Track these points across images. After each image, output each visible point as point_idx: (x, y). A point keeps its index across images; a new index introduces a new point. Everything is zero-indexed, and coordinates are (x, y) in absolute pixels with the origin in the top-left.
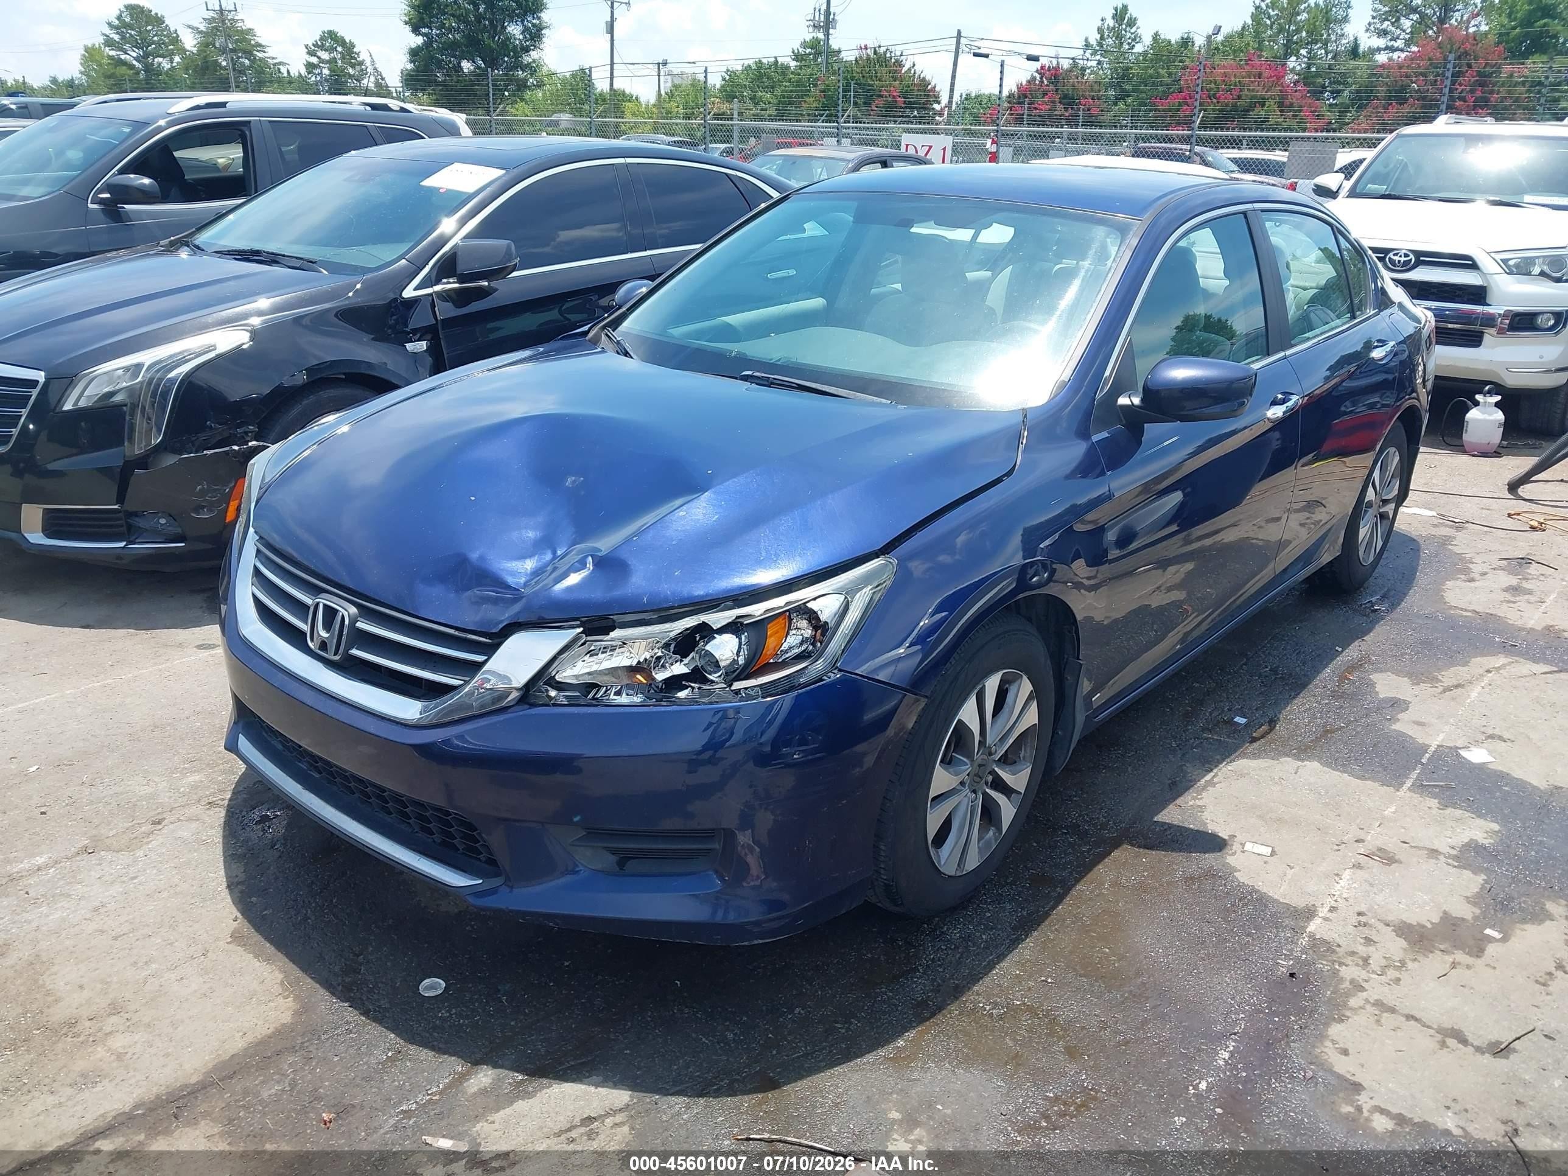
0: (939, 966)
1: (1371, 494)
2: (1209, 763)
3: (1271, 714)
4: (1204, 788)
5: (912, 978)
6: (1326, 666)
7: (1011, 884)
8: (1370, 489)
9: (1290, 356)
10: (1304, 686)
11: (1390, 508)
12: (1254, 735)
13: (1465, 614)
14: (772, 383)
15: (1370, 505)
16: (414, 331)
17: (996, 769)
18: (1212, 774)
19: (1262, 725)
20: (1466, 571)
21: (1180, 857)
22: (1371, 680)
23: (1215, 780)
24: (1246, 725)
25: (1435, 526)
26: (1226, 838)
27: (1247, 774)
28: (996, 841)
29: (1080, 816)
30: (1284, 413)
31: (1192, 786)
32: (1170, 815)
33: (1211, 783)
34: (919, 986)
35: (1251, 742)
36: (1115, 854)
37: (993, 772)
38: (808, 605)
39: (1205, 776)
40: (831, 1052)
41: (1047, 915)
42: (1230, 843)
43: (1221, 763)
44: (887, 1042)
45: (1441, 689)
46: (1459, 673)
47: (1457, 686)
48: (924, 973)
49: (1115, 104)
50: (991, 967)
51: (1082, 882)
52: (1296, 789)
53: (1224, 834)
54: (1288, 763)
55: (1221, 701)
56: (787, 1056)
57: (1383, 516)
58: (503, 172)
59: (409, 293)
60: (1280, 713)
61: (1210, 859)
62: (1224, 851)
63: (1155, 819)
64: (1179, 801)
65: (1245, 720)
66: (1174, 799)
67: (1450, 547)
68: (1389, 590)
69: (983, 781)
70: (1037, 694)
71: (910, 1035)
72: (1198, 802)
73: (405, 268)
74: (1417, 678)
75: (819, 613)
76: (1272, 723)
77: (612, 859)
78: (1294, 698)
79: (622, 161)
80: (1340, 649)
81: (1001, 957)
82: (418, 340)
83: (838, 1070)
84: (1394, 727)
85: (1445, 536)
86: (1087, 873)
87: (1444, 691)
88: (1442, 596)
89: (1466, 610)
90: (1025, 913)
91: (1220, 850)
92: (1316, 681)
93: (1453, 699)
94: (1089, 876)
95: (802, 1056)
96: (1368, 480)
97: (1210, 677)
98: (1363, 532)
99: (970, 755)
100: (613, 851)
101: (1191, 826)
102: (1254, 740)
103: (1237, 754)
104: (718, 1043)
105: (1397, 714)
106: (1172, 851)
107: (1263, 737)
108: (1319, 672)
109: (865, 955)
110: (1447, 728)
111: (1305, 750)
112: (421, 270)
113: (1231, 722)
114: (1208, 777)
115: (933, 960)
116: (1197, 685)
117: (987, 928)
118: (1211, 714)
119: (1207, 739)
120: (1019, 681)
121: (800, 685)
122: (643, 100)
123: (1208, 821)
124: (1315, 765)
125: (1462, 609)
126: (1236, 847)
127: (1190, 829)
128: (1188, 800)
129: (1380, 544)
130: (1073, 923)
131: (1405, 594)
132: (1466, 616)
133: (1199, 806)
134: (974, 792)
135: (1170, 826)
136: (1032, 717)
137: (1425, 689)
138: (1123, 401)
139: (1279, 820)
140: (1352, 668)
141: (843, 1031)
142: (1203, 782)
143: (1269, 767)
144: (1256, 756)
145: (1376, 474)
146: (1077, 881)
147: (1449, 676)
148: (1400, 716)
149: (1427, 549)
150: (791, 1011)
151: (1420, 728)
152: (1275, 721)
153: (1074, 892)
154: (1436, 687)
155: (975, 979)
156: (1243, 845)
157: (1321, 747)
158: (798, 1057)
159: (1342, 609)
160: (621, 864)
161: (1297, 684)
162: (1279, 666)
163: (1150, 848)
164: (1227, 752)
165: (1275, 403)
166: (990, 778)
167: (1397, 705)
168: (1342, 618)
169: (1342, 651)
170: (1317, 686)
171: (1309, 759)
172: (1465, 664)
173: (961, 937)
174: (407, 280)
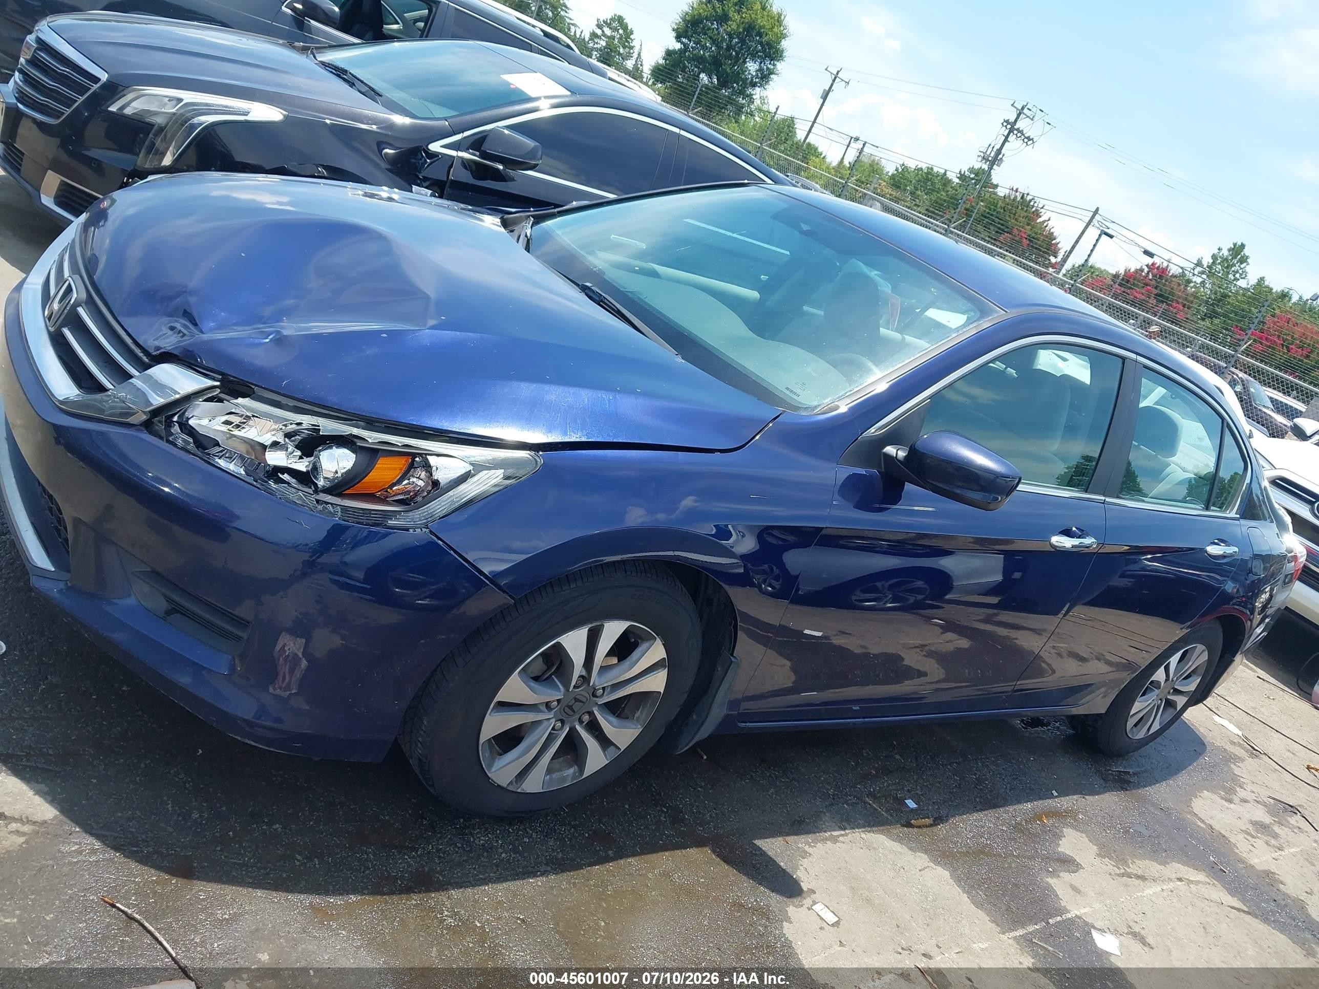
0: (439, 857)
1: (1159, 675)
2: (847, 822)
3: (943, 812)
4: (825, 840)
5: (405, 854)
6: (1031, 801)
7: (574, 827)
8: (1161, 670)
9: (1110, 503)
10: (995, 806)
11: (1181, 701)
12: (913, 821)
13: (1199, 823)
14: (602, 301)
15: (1156, 685)
16: (426, 179)
17: (596, 712)
18: (843, 832)
19: (928, 818)
20: (1232, 791)
21: (746, 883)
22: (1062, 832)
23: (841, 839)
24: (912, 810)
25: (1233, 743)
26: (805, 889)
27: (875, 849)
28: (572, 780)
29: (690, 805)
30: (1073, 546)
31: (814, 833)
32: (772, 846)
33: (835, 840)
34: (404, 864)
35: (903, 826)
36: (692, 851)
37: (591, 713)
38: (428, 457)
39: (834, 830)
40: (268, 874)
41: (579, 867)
42: (804, 895)
43: (858, 828)
44: (327, 893)
45: (1122, 871)
46: (1152, 868)
47: (1138, 877)
48: (419, 856)
49: (1203, 319)
50: (485, 882)
51: (637, 858)
52: (908, 883)
53: (805, 887)
54: (922, 859)
55: (908, 781)
56: (225, 857)
57: (1170, 704)
58: (569, 93)
59: (435, 147)
60: (952, 816)
61: (774, 899)
62: (791, 900)
63: (757, 842)
64: (790, 839)
65: (915, 806)
66: (788, 834)
67: (1232, 766)
68: (1145, 771)
69: (577, 716)
70: (671, 663)
71: (353, 898)
72: (807, 848)
73: (444, 127)
74: (1104, 852)
75: (434, 468)
76: (939, 820)
77: (164, 605)
78: (977, 811)
79: (676, 130)
80: (1055, 794)
81: (501, 879)
82: (426, 188)
83: (259, 893)
84: (1049, 880)
85: (1235, 755)
86: (649, 853)
87: (1123, 875)
88: (1191, 799)
89: (1203, 821)
90: (560, 855)
91: (790, 897)
92: (1011, 809)
93: (1126, 885)
94: (649, 856)
95: (238, 864)
96: (1161, 660)
97: (916, 758)
98: (1139, 706)
99: (566, 685)
100: (169, 600)
101: (782, 864)
102: (908, 825)
103: (881, 828)
104: (179, 815)
105: (1061, 871)
106: (745, 874)
107: (919, 827)
108: (1019, 802)
109: (384, 815)
110: (1097, 906)
111: (948, 856)
112: (455, 134)
113: (901, 802)
114: (835, 833)
115: (438, 850)
116: (898, 757)
117: (515, 850)
118: (889, 785)
119: (865, 803)
120: (652, 642)
121: (386, 525)
122: (828, 160)
123: (801, 868)
124: (944, 874)
125: (1200, 819)
126: (807, 902)
127: (780, 867)
128: (800, 842)
129: (1156, 727)
130: (596, 886)
131: (1157, 782)
132: (1199, 826)
133: (805, 852)
134: (563, 722)
135: (763, 854)
136: (657, 682)
137: (1108, 865)
138: (890, 450)
139: (868, 900)
140: (1054, 814)
141: (297, 863)
142: (828, 834)
143: (901, 853)
144: (899, 840)
145: (1174, 660)
146: (634, 854)
147: (1140, 865)
148: (1062, 874)
149: (1209, 757)
150: (271, 823)
151: (1072, 893)
152: (942, 820)
153: (622, 862)
154: (1119, 868)
155: (459, 885)
156: (815, 903)
157: (965, 862)
158: (235, 863)
159: (1087, 764)
160: (168, 613)
161: (990, 802)
162: (987, 780)
163: (726, 860)
164: (873, 821)
165: (1067, 533)
166: (586, 718)
167: (1069, 863)
168: (1081, 771)
169: (1056, 797)
170: (1007, 812)
171: (944, 866)
172: (1164, 863)
173: (483, 845)
174: (440, 137)
